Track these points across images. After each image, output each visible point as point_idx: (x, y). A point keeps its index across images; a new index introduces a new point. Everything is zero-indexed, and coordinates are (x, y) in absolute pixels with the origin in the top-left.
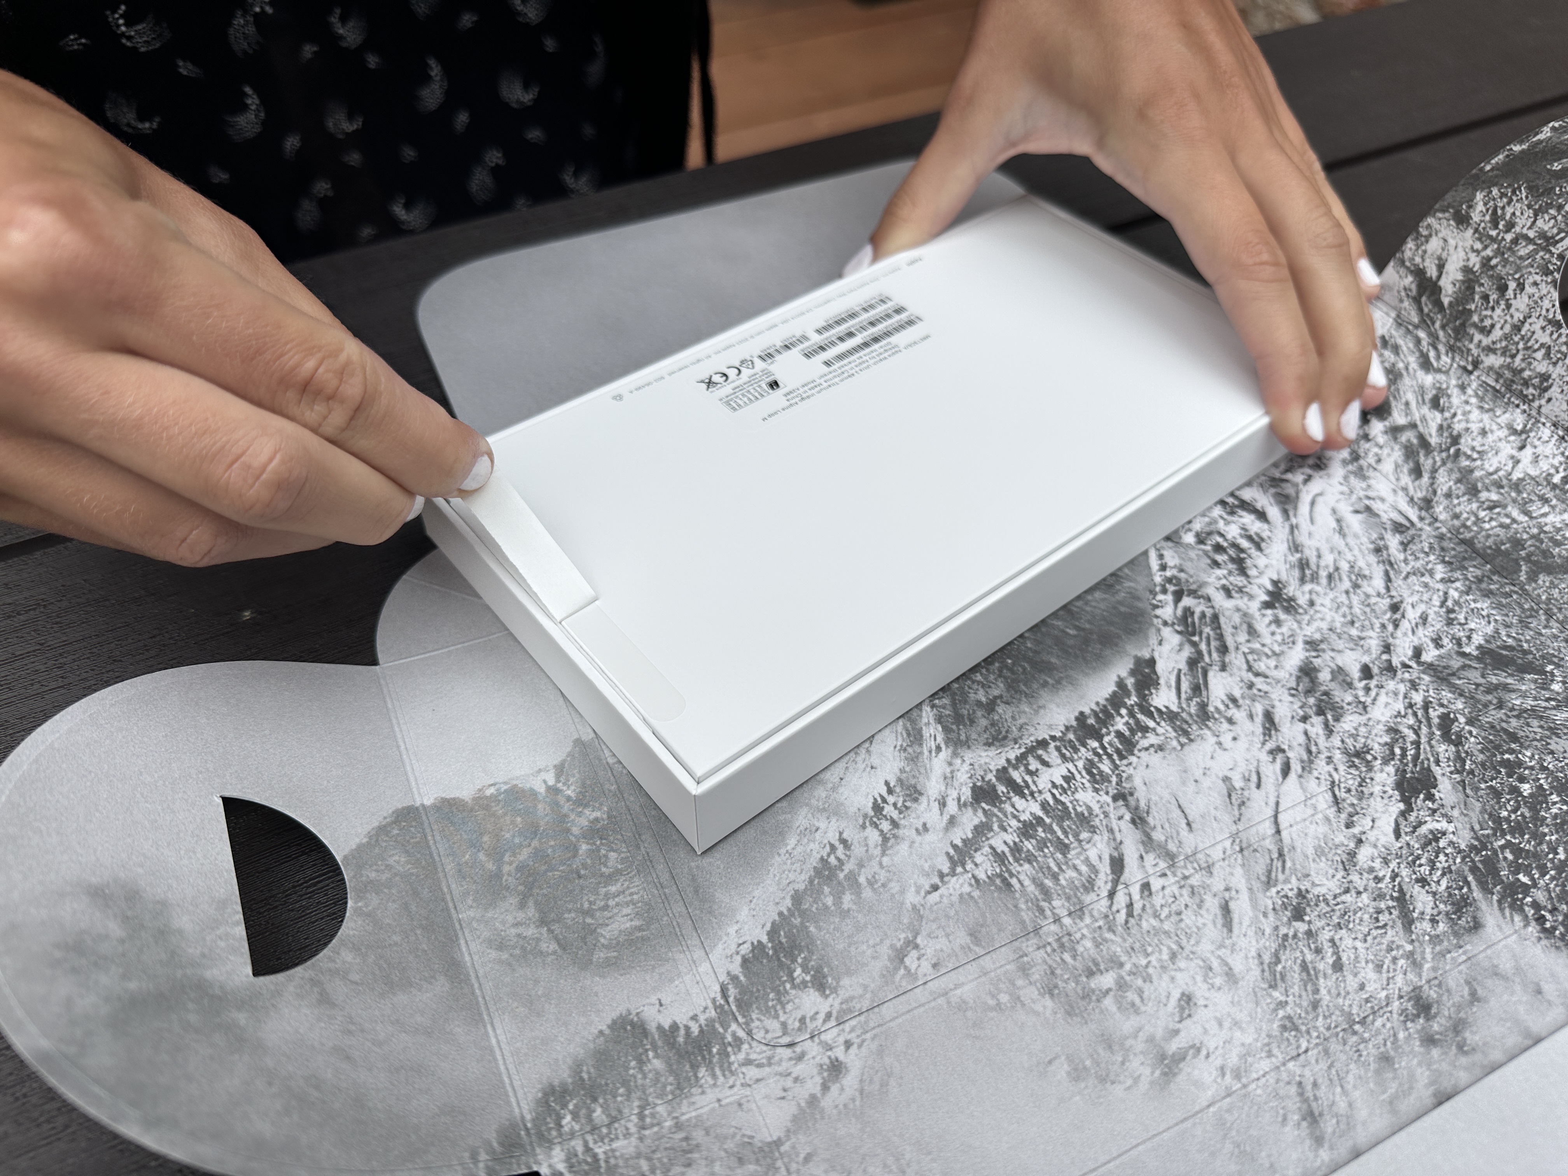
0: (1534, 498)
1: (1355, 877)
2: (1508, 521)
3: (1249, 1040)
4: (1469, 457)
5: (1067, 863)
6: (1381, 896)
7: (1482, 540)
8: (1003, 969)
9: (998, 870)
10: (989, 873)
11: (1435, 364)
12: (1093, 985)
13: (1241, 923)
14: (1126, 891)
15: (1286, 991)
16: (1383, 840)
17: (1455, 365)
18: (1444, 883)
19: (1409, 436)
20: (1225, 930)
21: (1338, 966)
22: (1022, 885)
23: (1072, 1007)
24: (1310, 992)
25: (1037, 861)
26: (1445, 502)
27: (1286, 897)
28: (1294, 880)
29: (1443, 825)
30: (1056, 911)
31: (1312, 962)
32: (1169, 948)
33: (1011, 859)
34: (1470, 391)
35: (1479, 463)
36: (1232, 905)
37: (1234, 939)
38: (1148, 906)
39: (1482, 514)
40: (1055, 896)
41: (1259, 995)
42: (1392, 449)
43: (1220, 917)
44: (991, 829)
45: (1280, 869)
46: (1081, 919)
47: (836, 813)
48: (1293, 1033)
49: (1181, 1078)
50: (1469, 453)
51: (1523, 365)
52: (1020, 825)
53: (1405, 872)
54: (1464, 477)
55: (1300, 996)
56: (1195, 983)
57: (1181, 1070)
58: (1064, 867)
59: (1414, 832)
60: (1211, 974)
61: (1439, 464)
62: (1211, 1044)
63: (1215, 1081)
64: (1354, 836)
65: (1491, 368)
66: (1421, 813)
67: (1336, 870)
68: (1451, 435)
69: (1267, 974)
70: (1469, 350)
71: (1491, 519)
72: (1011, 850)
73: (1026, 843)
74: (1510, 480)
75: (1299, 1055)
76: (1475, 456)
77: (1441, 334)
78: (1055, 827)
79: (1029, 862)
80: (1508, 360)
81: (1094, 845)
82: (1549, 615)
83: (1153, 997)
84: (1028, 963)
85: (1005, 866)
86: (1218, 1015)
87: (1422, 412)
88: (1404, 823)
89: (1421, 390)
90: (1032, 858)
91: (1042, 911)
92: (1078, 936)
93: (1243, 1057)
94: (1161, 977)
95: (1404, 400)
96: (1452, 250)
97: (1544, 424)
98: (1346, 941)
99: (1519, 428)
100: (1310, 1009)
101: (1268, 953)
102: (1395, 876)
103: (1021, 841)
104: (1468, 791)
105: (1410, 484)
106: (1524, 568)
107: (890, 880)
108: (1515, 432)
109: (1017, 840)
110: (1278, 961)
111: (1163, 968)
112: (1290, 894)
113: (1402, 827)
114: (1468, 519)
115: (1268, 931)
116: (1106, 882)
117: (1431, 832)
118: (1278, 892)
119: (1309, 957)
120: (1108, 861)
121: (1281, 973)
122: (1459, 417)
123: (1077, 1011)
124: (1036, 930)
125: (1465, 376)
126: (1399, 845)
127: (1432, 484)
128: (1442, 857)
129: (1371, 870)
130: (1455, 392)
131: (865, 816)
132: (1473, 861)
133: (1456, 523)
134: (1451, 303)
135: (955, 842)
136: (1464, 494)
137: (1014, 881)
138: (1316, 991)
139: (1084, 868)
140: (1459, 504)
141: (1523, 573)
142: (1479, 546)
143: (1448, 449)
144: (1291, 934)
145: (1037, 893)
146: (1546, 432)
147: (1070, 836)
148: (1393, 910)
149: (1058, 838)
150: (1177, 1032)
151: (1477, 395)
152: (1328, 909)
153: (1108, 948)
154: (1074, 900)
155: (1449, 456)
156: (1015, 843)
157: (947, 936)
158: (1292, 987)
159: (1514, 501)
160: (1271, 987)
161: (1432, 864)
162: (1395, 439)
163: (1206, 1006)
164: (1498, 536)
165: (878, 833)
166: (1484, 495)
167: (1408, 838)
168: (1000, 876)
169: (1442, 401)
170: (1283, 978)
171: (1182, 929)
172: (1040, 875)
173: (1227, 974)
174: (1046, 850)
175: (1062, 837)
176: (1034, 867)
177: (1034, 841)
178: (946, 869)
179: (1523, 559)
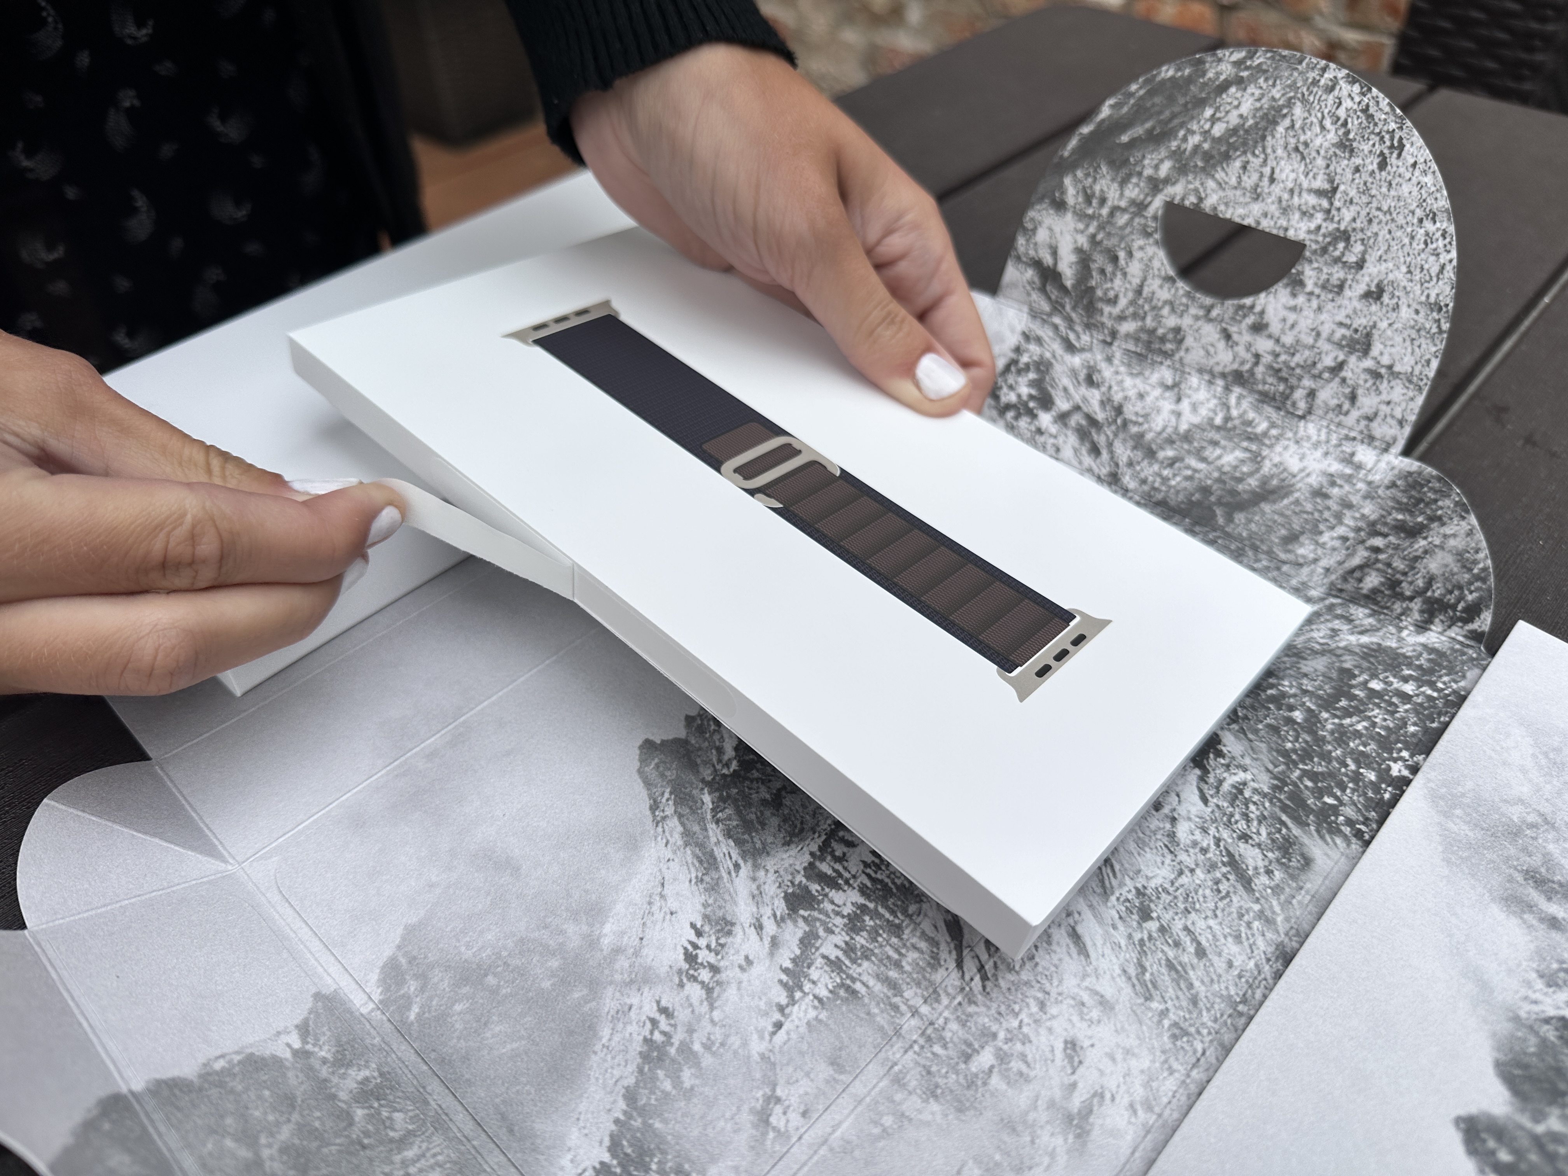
0: (1205, 444)
1: (1182, 856)
2: (1189, 473)
3: (1146, 1063)
4: (1135, 423)
5: (905, 945)
6: (1213, 867)
7: (1174, 495)
8: (877, 1089)
9: (838, 980)
10: (830, 987)
11: (1077, 345)
12: (974, 1070)
13: (1095, 944)
14: (972, 954)
15: (1163, 997)
16: (1194, 811)
17: (1095, 341)
18: (1264, 832)
19: (1076, 419)
20: (1082, 958)
21: (1201, 952)
22: (867, 987)
23: (960, 1101)
24: (1185, 990)
25: (874, 954)
26: (1129, 472)
27: (1128, 900)
28: (1127, 880)
29: (1241, 776)
30: (911, 1003)
31: (1176, 958)
32: (1036, 999)
33: (847, 962)
34: (1116, 362)
35: (1146, 426)
36: (1080, 929)
37: (1094, 963)
38: (999, 963)
39: (1166, 472)
40: (904, 987)
41: (1138, 1012)
42: (1066, 436)
43: (1072, 946)
44: (817, 937)
45: (1111, 875)
46: (938, 1001)
47: (646, 981)
48: (1185, 1039)
49: (1096, 1133)
50: (1134, 418)
51: (1154, 324)
52: (846, 920)
53: (1225, 834)
54: (1138, 443)
55: (1178, 998)
56: (1074, 1025)
57: (1092, 1125)
58: (903, 951)
59: (1218, 792)
60: (1085, 1010)
61: (1111, 436)
62: (1111, 1083)
63: (1130, 1123)
64: (1167, 816)
65: (1128, 336)
66: (1218, 772)
67: (1163, 856)
68: (1113, 407)
69: (1138, 987)
70: (1103, 324)
71: (1175, 475)
72: (845, 952)
73: (858, 938)
74: (1178, 434)
75: (1198, 1060)
76: (1141, 420)
77: (1074, 315)
78: (881, 910)
79: (867, 958)
80: (1140, 323)
81: (926, 915)
82: (1255, 549)
83: (1037, 1057)
84: (901, 1071)
85: (844, 972)
86: (1107, 1050)
87: (1080, 393)
88: (1206, 787)
89: (1074, 373)
90: (868, 953)
91: (896, 1008)
92: (941, 1021)
93: (1147, 1085)
94: (1038, 1034)
95: (1061, 387)
96: (1058, 235)
97: (1189, 374)
98: (1199, 924)
99: (1170, 382)
100: (1191, 1007)
101: (1132, 965)
102: (1218, 841)
103: (852, 938)
104: (1250, 736)
105: (1093, 464)
106: (1218, 512)
107: (727, 1036)
108: (1168, 388)
109: (847, 938)
110: (1144, 969)
111: (1036, 1021)
112: (1130, 897)
113: (1206, 791)
114: (1154, 482)
115: (1123, 943)
116: (950, 952)
117: (1234, 786)
118: (1118, 899)
119: (1171, 954)
120: (944, 928)
121: (1151, 981)
122: (1115, 388)
123: (968, 1104)
124: (897, 1032)
125: (1107, 349)
126: (1210, 810)
127: (1112, 458)
128: (1252, 807)
129: (1195, 844)
130: (1103, 365)
131: (680, 972)
132: (1280, 800)
133: (1146, 488)
134: (1074, 286)
135: (784, 966)
136: (1143, 459)
137: (858, 986)
138: (1191, 986)
139: (923, 945)
140: (1142, 470)
141: (1220, 517)
142: (1172, 503)
143: (1115, 421)
144: (1146, 938)
145: (885, 990)
146: (1194, 380)
147: (899, 915)
148: (1229, 876)
149: (888, 921)
150: (1074, 1086)
151: (1123, 364)
152: (1170, 898)
153: (976, 1023)
154: (924, 983)
155: (1118, 428)
156: (846, 943)
157: (807, 1074)
158: (1166, 992)
159: (1189, 452)
160: (1147, 999)
161: (1246, 816)
162: (1066, 425)
163: (1092, 1046)
164: (1185, 489)
165: (699, 987)
166: (1161, 455)
167: (1215, 800)
168: (842, 985)
169: (1094, 378)
170: (1155, 986)
171: (1042, 973)
172: (883, 968)
173: (1101, 1003)
174: (880, 939)
175: (891, 918)
176: (873, 962)
177: (864, 934)
178: (784, 1001)
179: (1215, 504)
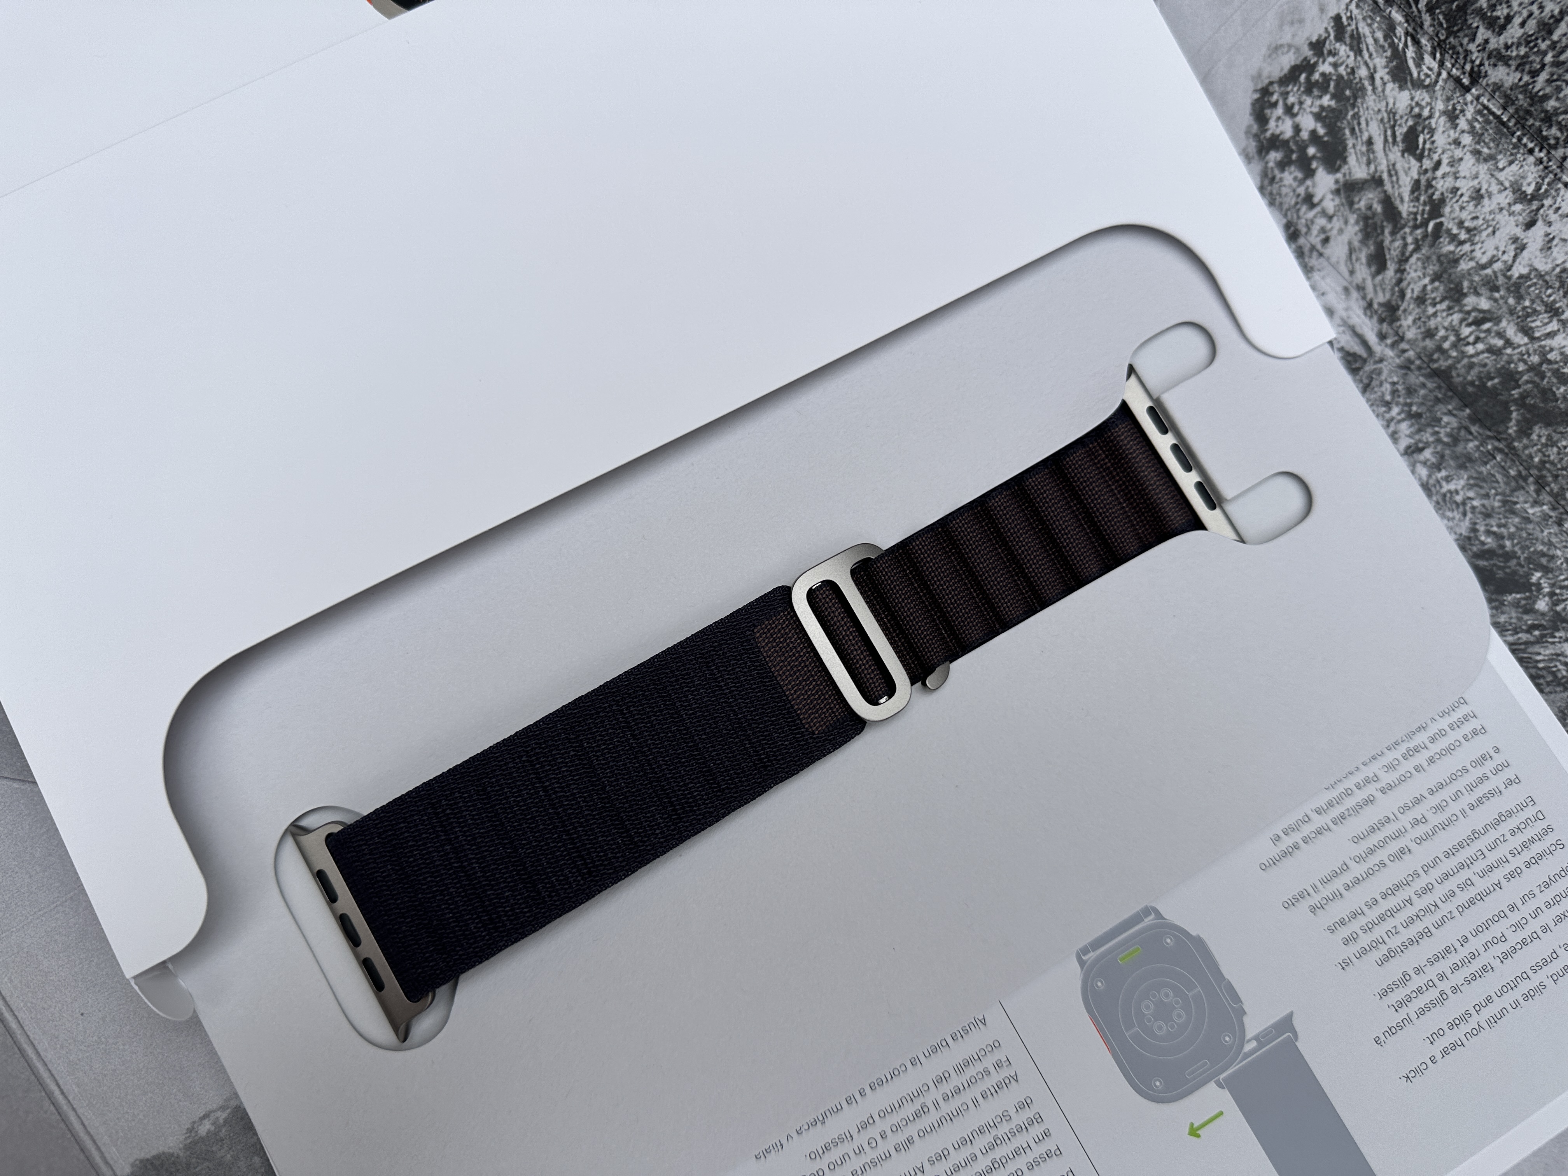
0: (1540, 307)
2: (1500, 343)
4: (1454, 238)
7: (1463, 371)
11: (1414, 73)
17: (1444, 74)
19: (1369, 199)
26: (1415, 311)
34: (1463, 124)
35: (1467, 247)
39: (1466, 331)
42: (1345, 220)
50: (1454, 229)
51: (1549, 90)
54: (1445, 271)
61: (1411, 248)
65: (1498, 86)
68: (1431, 200)
70: (1467, 53)
71: (1478, 340)
74: (1509, 278)
76: (1463, 236)
77: (1427, 19)
80: (1526, 78)
87: (1389, 158)
89: (1392, 119)
95: (1364, 135)
99: (1529, 190)
105: (1368, 278)
106: (1514, 415)
108: (1522, 197)
114: (1445, 339)
122: (1444, 168)
125: (1457, 95)
130: (1440, 123)
136: (1443, 299)
140: (1435, 314)
141: (1513, 422)
142: (1457, 380)
143: (1425, 224)
151: (1472, 131)
155: (1425, 236)
159: (1512, 312)
162: (1350, 203)
164: (1485, 365)
166: (1470, 301)
169: (1420, 140)
179: (1515, 401)
